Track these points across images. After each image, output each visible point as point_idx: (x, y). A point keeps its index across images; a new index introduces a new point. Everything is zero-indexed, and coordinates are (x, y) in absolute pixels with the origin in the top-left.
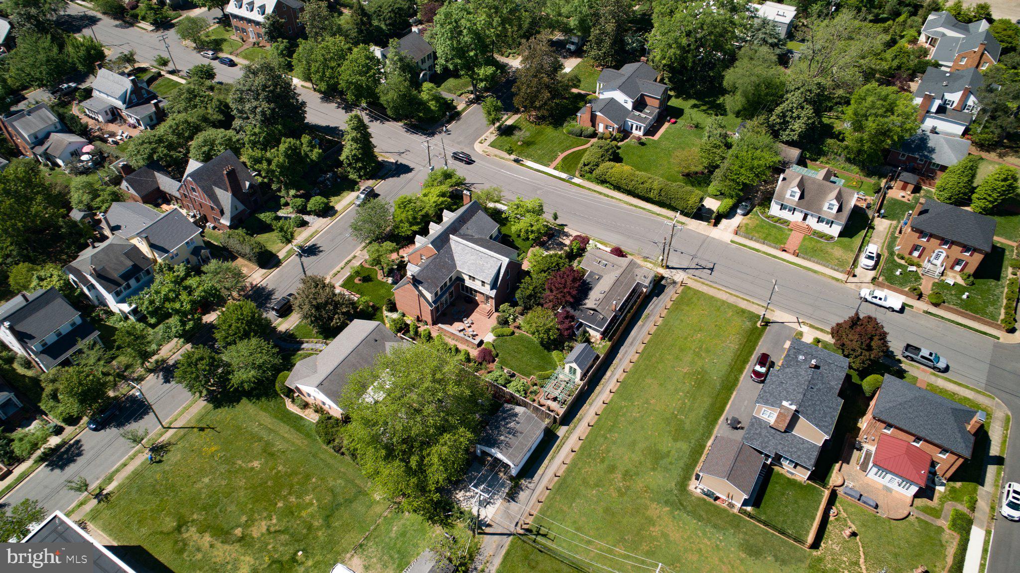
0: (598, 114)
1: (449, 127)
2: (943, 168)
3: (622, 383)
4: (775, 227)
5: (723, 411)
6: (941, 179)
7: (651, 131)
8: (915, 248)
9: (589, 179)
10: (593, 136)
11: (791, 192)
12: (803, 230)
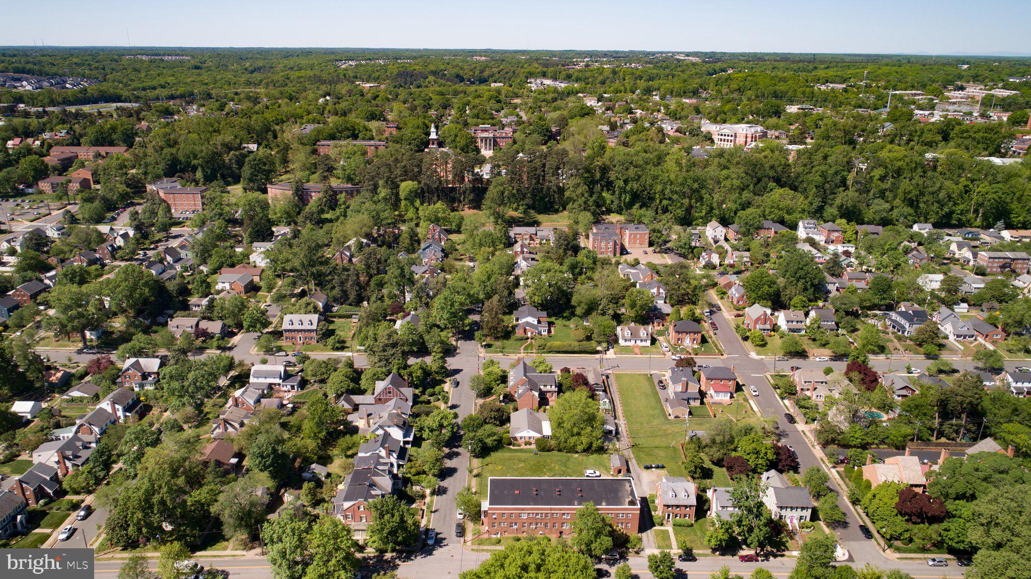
0: (529, 328)
1: (458, 352)
2: (668, 315)
3: (622, 404)
4: (626, 348)
5: (660, 399)
6: (668, 319)
7: (549, 331)
8: (679, 339)
10: (528, 338)
11: (627, 333)
12: (638, 347)
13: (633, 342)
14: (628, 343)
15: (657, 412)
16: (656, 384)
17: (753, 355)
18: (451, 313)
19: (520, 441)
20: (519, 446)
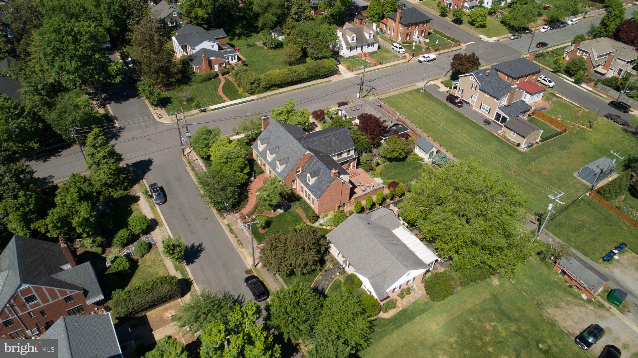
0: (212, 58)
1: (117, 125)
2: (366, 7)
4: (356, 60)
5: (475, 123)
8: (407, 35)
9: (259, 92)
10: (217, 75)
11: (351, 38)
12: (365, 55)
13: (359, 49)
14: (354, 53)
15: (494, 143)
16: (445, 101)
17: (484, 38)
18: (80, 58)
19: (394, 296)
20: (392, 305)
